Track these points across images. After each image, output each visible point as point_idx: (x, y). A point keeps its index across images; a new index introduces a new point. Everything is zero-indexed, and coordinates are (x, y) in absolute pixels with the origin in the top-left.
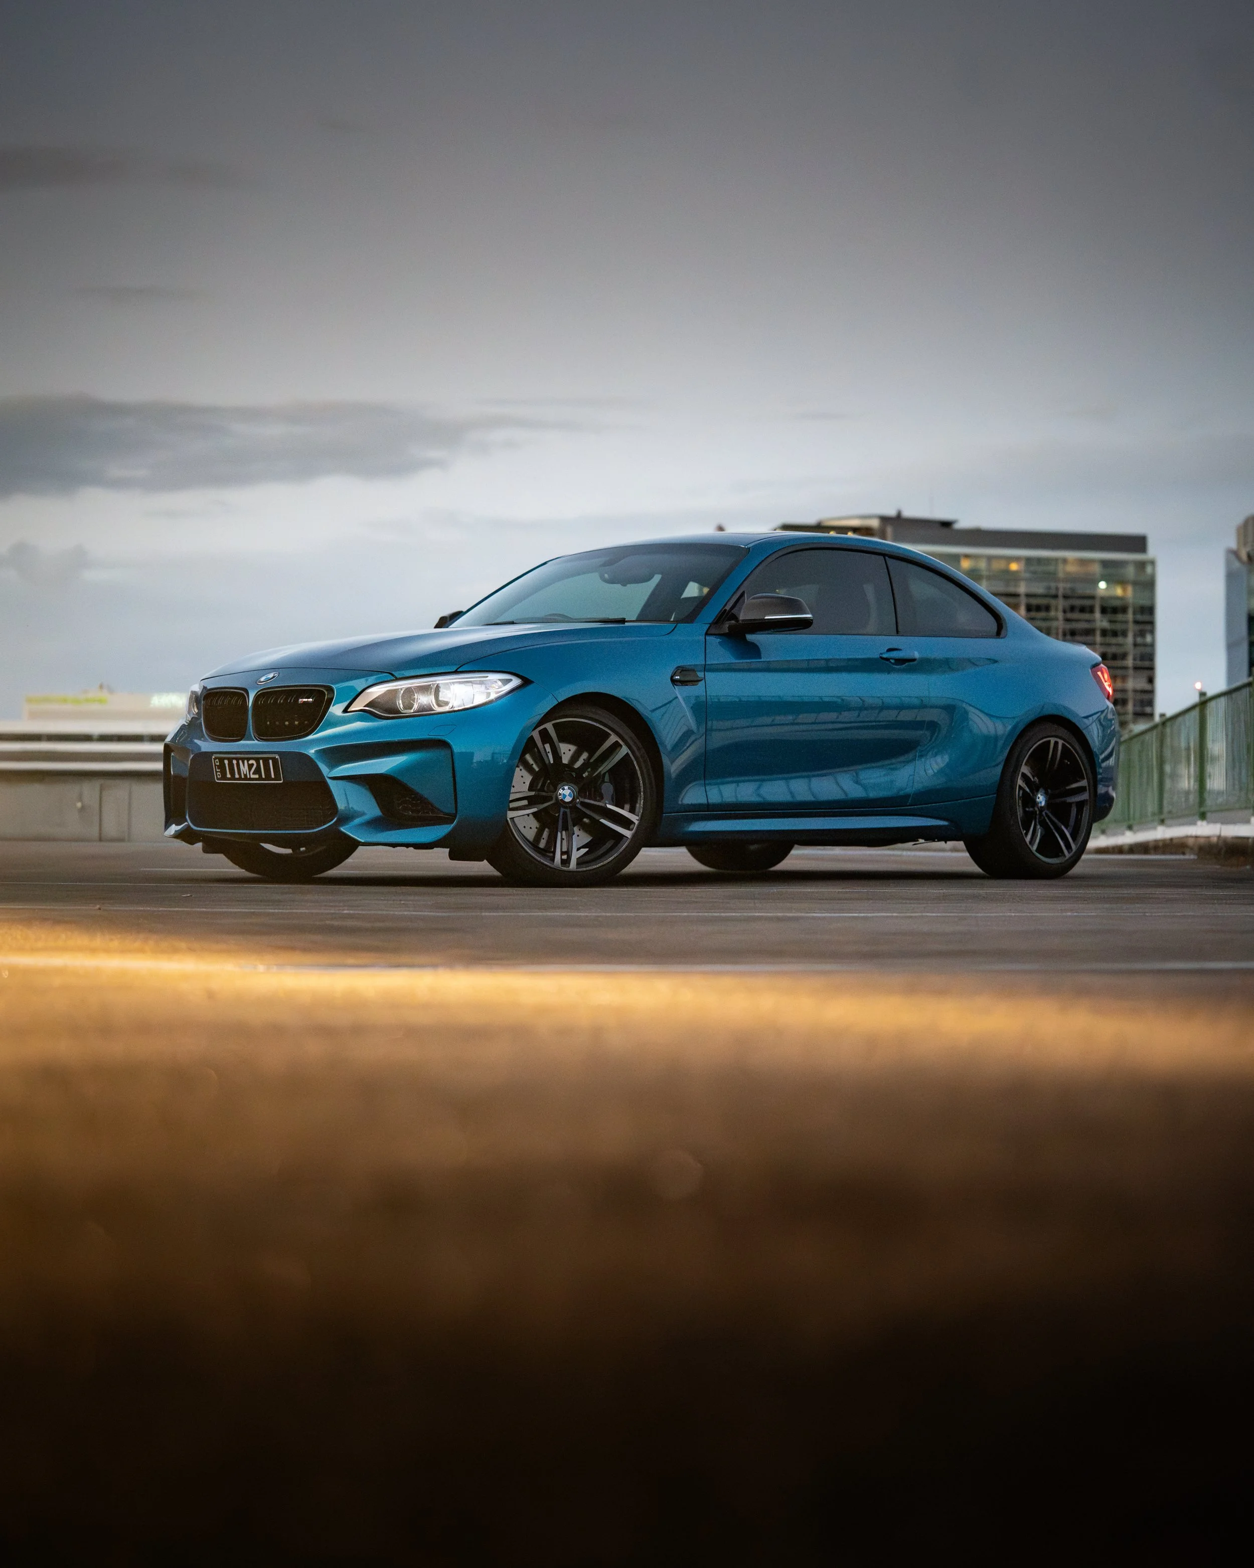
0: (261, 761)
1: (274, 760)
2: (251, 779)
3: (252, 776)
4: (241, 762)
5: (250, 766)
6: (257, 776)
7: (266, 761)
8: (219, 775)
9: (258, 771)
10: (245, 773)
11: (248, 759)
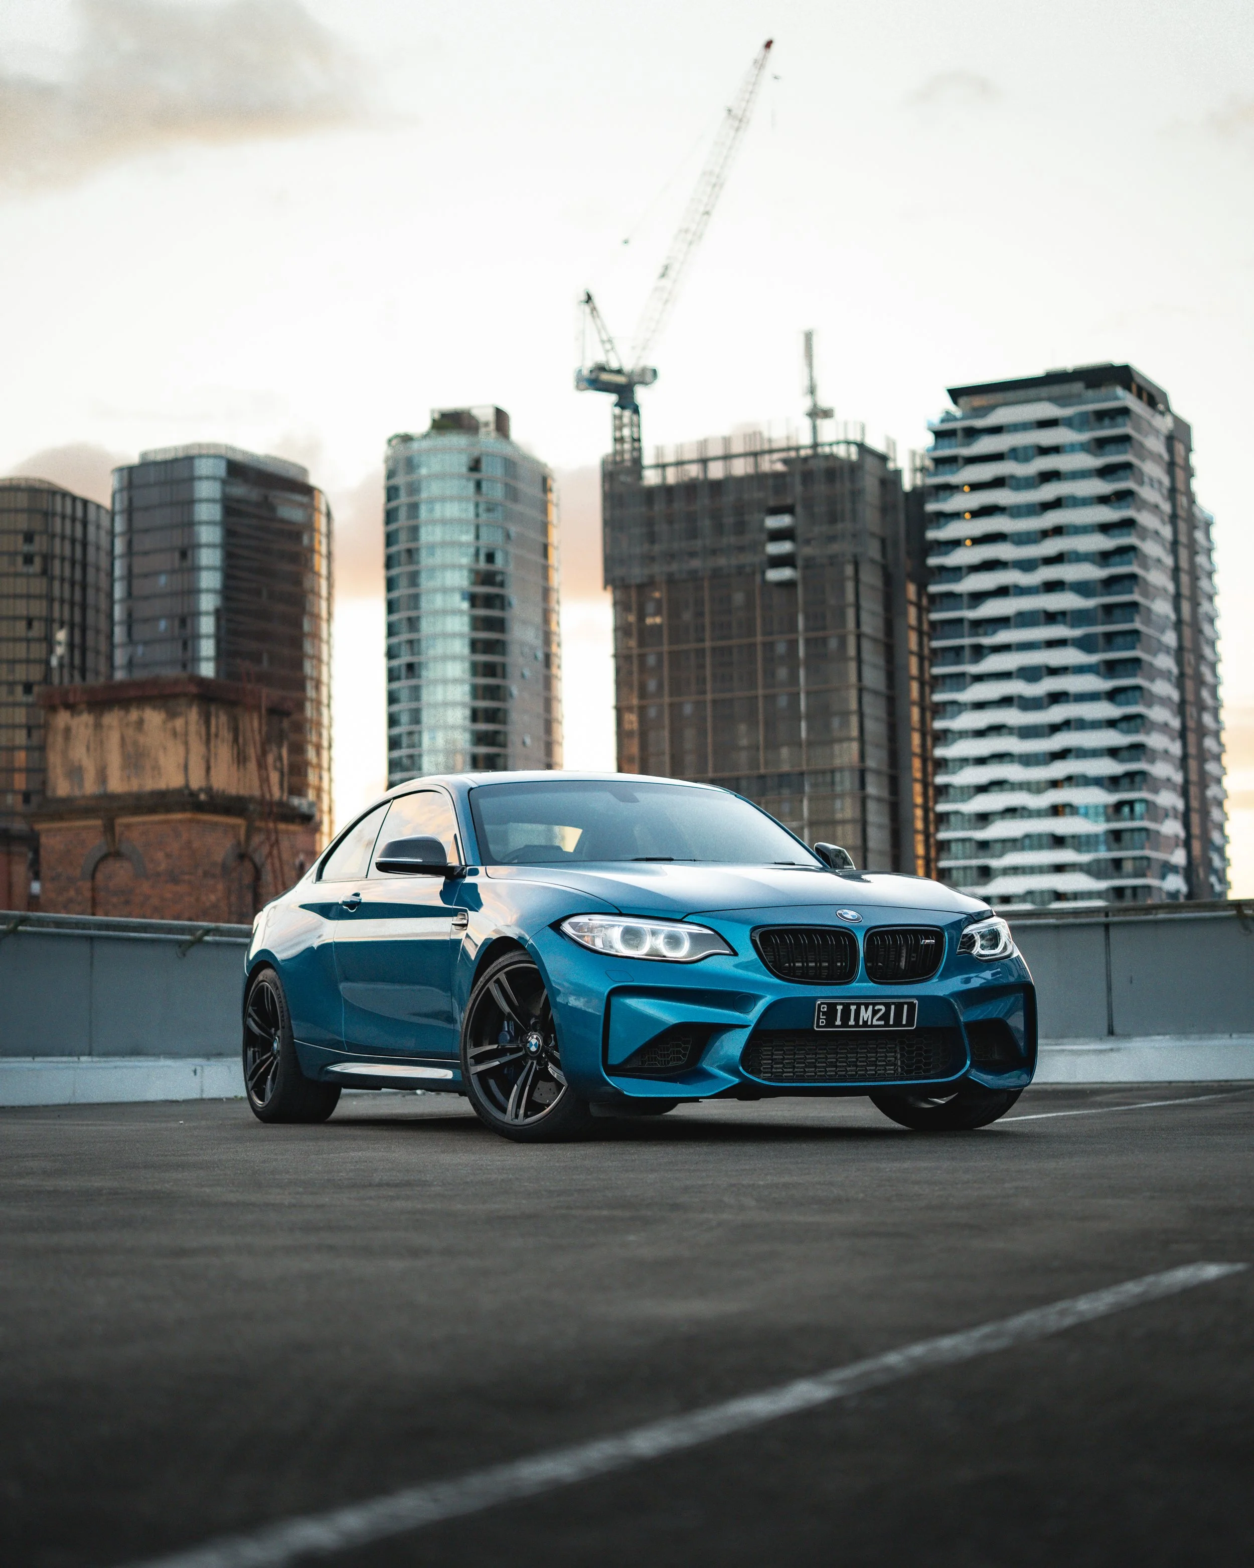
0: (893, 1007)
1: (911, 1006)
2: (872, 1026)
3: (875, 1023)
4: (863, 1008)
5: (875, 1012)
6: (882, 1023)
7: (899, 1007)
8: (822, 1022)
9: (886, 1017)
10: (865, 1019)
11: (874, 1004)
